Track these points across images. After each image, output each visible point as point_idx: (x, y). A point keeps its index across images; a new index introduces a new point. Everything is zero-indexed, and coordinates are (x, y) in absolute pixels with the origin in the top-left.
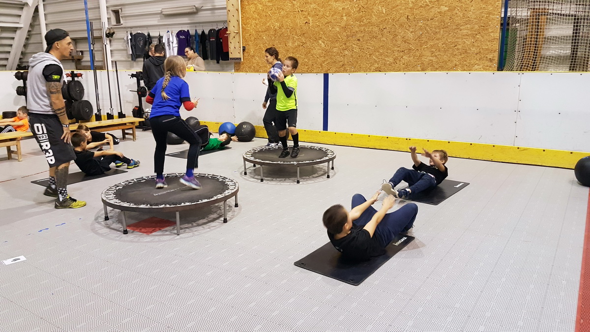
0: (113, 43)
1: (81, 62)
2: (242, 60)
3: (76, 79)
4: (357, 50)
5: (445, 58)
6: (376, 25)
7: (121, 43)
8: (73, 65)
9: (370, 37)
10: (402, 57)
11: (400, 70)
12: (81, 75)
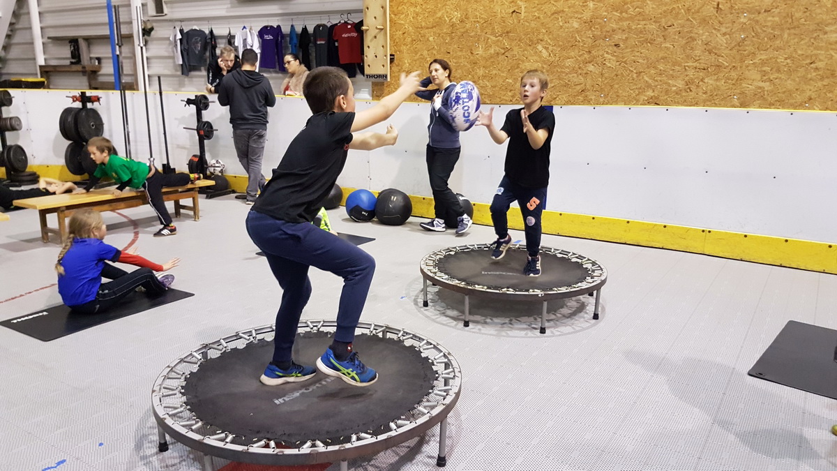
0: (150, 46)
1: (98, 76)
2: (389, 79)
3: (89, 105)
4: (611, 63)
5: (790, 84)
6: (654, 19)
7: (164, 47)
8: (84, 80)
9: (639, 42)
10: (702, 80)
11: (696, 104)
12: (98, 99)
